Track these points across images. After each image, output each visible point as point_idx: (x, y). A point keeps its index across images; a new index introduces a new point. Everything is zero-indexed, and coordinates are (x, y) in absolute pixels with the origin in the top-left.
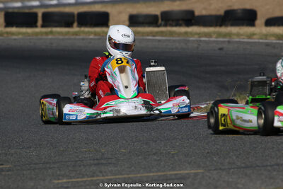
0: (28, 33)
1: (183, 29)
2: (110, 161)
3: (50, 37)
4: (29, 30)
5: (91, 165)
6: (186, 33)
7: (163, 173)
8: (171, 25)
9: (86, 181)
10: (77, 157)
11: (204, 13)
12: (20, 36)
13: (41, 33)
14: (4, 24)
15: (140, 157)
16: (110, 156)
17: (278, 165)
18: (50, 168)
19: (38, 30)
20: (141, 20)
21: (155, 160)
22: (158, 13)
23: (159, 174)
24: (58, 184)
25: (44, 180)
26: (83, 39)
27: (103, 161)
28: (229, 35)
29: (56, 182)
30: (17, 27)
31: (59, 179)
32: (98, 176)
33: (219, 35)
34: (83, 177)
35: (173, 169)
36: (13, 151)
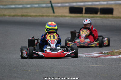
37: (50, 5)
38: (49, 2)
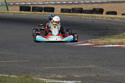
0: (28, 13)
1: (80, 14)
2: (63, 61)
3: (35, 15)
4: (28, 12)
5: (56, 62)
6: (81, 16)
7: (83, 67)
8: (75, 13)
9: (56, 68)
10: (51, 59)
11: (86, 9)
12: (25, 14)
13: (32, 14)
14: (19, 10)
15: (73, 60)
16: (62, 59)
17: (123, 65)
18: (42, 63)
19: (31, 12)
20: (65, 10)
21: (79, 61)
22: (71, 8)
23: (82, 67)
24: (46, 69)
25: (41, 67)
26: (46, 16)
27: (60, 61)
28: (95, 17)
29: (45, 68)
30: (24, 11)
31: (46, 67)
32: (60, 66)
33: (92, 17)
34: (54, 67)
35: (86, 65)
36: (28, 55)
37: (5, 4)
38: (4, 2)
